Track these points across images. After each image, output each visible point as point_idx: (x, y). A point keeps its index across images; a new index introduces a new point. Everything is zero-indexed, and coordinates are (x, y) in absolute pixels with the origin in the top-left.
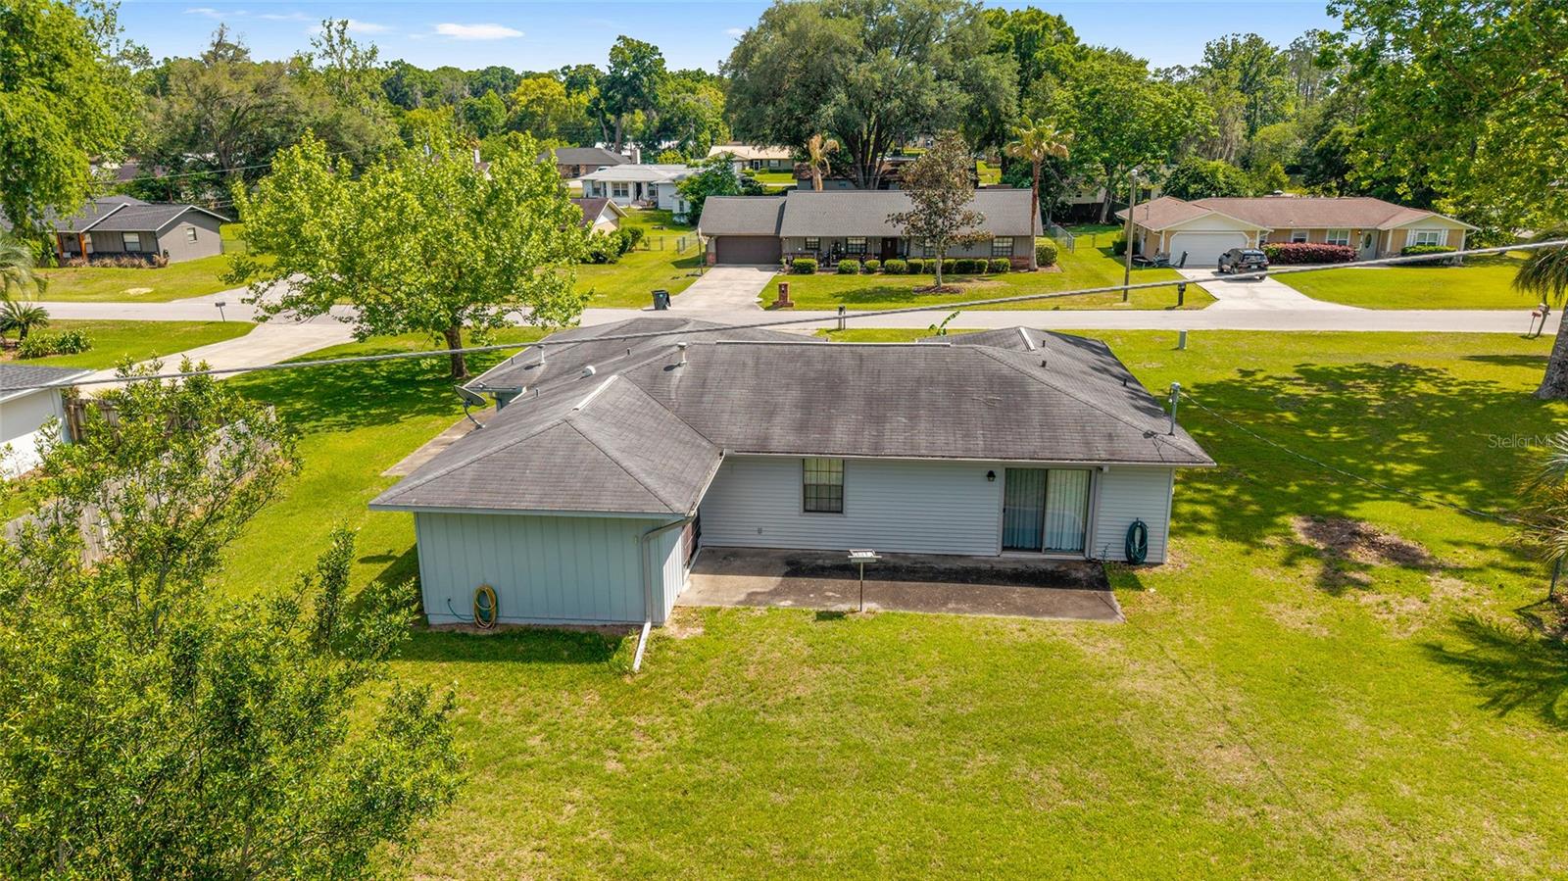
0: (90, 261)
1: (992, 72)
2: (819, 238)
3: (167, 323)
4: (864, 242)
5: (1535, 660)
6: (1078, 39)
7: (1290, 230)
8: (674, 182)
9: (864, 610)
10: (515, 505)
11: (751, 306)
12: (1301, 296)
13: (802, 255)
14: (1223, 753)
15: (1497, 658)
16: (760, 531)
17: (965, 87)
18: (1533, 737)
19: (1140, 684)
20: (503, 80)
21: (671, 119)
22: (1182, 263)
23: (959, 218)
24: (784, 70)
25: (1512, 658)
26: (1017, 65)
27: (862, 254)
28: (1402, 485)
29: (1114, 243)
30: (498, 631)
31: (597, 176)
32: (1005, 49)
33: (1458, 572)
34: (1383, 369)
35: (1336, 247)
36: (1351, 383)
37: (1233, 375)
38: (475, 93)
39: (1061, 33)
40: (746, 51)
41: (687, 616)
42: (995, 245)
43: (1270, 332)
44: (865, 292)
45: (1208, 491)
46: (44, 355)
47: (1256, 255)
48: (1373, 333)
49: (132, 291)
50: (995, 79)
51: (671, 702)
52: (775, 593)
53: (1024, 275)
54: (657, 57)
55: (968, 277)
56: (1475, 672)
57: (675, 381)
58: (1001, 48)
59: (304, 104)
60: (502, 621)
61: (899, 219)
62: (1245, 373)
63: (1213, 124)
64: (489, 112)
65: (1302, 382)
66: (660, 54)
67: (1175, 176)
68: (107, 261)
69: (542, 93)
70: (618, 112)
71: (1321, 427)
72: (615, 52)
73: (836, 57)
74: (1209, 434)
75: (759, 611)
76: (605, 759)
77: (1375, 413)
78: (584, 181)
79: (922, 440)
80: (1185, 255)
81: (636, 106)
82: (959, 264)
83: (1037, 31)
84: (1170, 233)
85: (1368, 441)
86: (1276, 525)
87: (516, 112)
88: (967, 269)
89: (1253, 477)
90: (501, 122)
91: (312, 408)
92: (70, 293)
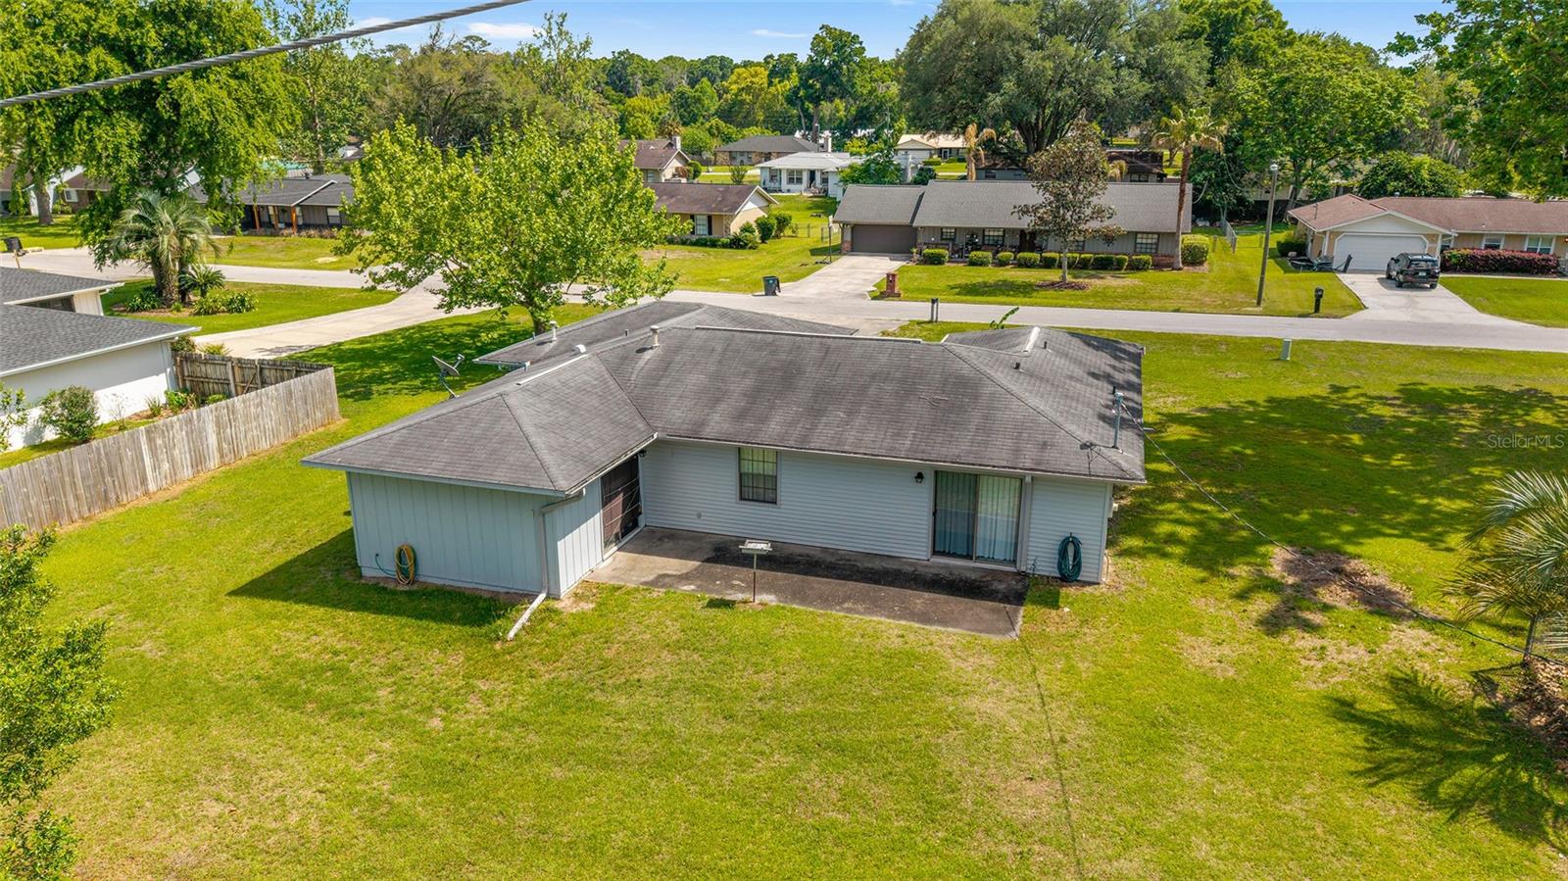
0: (299, 232)
1: (1178, 60)
2: (956, 229)
3: (329, 289)
4: (1001, 233)
5: (1458, 729)
6: (1285, 24)
7: (1482, 235)
8: (839, 171)
9: (757, 601)
10: (421, 471)
11: (862, 296)
12: (1470, 308)
13: (937, 246)
14: (1028, 785)
15: (1413, 723)
16: (699, 516)
17: (1145, 74)
18: (1393, 812)
19: (988, 705)
20: (721, 69)
21: (867, 107)
22: (1346, 268)
23: (1088, 212)
24: (956, 58)
25: (1429, 722)
26: (1208, 52)
27: (997, 246)
28: (1436, 522)
29: (1279, 243)
30: (415, 587)
31: (775, 163)
32: (1197, 35)
33: (1433, 623)
34: (1505, 393)
35: (1536, 256)
36: (1454, 407)
37: (1322, 390)
38: (693, 83)
39: (1267, 16)
40: (921, 39)
41: (588, 589)
42: (1139, 241)
43: (1403, 346)
44: (985, 284)
45: (1203, 512)
46: (214, 313)
47: (1426, 261)
48: (1529, 352)
49: (320, 260)
50: (1181, 66)
51: (522, 671)
52: (685, 578)
53: (1167, 275)
54: (858, 46)
55: (1102, 273)
56: (1374, 734)
57: (641, 363)
58: (1194, 34)
59: (506, 91)
60: (422, 579)
61: (1025, 211)
62: (1336, 389)
63: (1421, 115)
64: (698, 100)
65: (1398, 402)
66: (861, 43)
67: (1374, 172)
68: (312, 232)
69: (752, 82)
70: (816, 101)
71: (1385, 453)
72: (817, 40)
73: (1007, 45)
74: (1249, 452)
75: (658, 593)
76: (433, 716)
77: (1460, 442)
78: (762, 168)
79: (851, 436)
80: (1350, 258)
81: (834, 94)
82: (1096, 259)
83: (1236, 15)
84: (1335, 234)
85: (1429, 472)
86: (1255, 554)
87: (726, 101)
88: (1104, 265)
89: (1265, 501)
90: (713, 110)
91: (397, 372)
92: (272, 259)
